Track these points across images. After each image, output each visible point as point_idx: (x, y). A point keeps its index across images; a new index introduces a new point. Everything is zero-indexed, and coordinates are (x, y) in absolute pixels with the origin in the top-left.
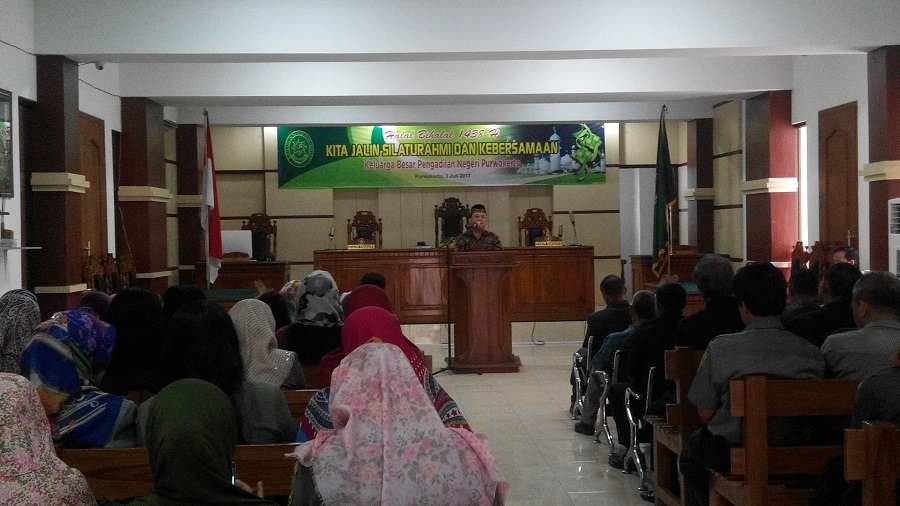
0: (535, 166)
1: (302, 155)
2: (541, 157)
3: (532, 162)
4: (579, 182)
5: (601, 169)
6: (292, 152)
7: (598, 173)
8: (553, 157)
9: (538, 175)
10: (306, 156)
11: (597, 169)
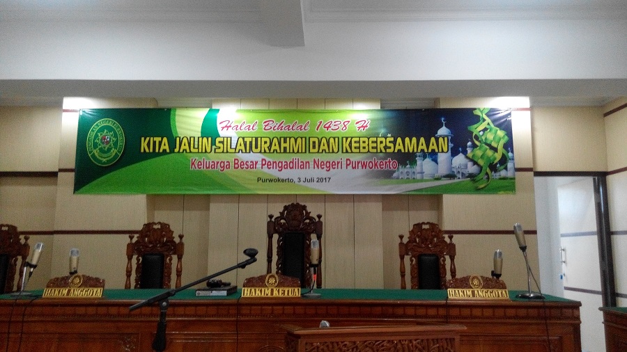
0: (418, 168)
1: (109, 150)
2: (425, 157)
3: (413, 162)
4: (478, 190)
5: (510, 174)
6: (95, 145)
7: (504, 178)
8: (442, 158)
9: (422, 180)
10: (114, 151)
11: (503, 173)
